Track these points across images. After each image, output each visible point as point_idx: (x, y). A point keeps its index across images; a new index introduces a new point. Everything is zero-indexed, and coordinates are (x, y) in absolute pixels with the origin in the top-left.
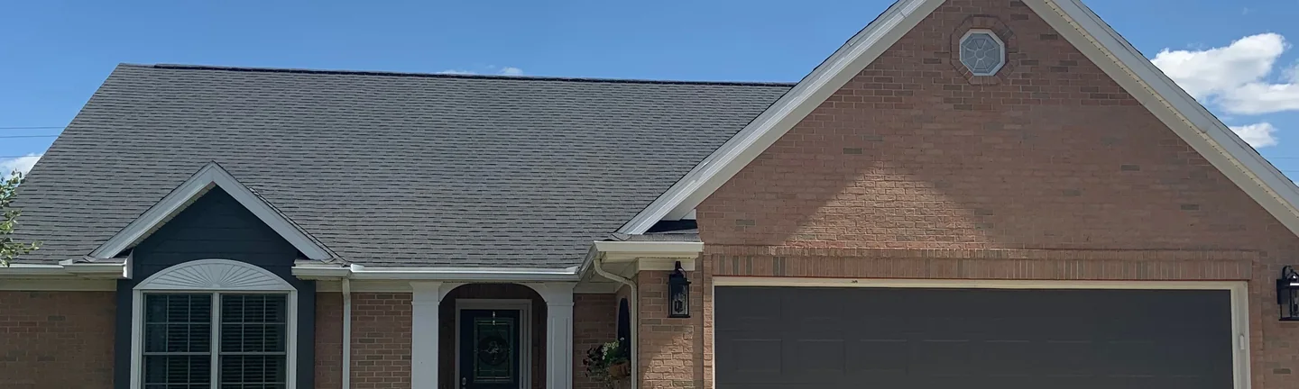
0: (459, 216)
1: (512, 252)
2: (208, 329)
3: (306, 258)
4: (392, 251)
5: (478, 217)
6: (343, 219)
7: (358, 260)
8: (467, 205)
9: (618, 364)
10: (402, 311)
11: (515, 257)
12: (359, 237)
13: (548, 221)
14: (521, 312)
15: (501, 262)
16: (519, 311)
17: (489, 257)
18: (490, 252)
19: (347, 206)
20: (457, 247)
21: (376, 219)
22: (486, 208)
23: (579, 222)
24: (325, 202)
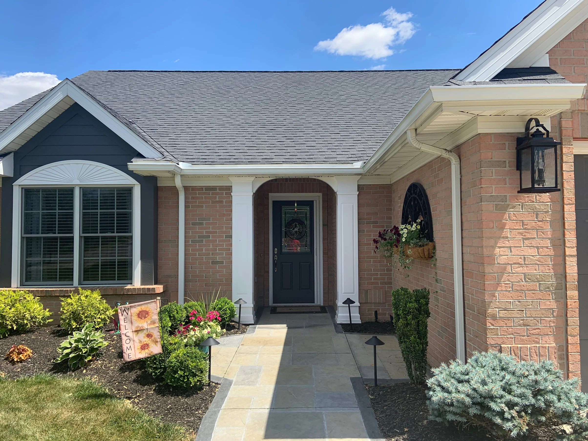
0: (270, 133)
1: (308, 154)
2: (71, 216)
3: (143, 157)
4: (217, 154)
5: (283, 133)
6: (187, 135)
7: (189, 160)
8: (276, 126)
9: (420, 246)
10: (224, 200)
11: (311, 157)
12: (195, 146)
13: (334, 135)
14: (315, 202)
15: (300, 160)
16: (313, 201)
17: (291, 157)
18: (291, 154)
19: (192, 129)
20: (266, 151)
21: (211, 135)
22: (289, 128)
23: (357, 134)
24: (178, 127)
